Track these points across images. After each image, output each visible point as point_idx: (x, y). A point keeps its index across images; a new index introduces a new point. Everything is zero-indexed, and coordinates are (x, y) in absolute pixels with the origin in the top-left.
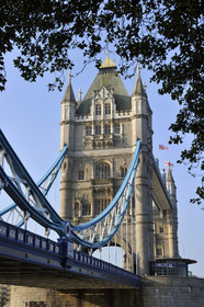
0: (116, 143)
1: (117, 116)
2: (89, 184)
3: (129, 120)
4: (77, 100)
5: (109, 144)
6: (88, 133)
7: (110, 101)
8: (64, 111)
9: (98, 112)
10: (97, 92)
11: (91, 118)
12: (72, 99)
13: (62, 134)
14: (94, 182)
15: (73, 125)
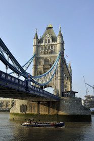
0: (52, 52)
1: (52, 43)
2: (42, 66)
3: (56, 45)
4: (39, 38)
5: (49, 53)
6: (42, 49)
7: (50, 38)
8: (34, 42)
9: (46, 42)
10: (45, 35)
11: (43, 44)
12: (37, 38)
13: (33, 50)
14: (44, 66)
15: (37, 46)
